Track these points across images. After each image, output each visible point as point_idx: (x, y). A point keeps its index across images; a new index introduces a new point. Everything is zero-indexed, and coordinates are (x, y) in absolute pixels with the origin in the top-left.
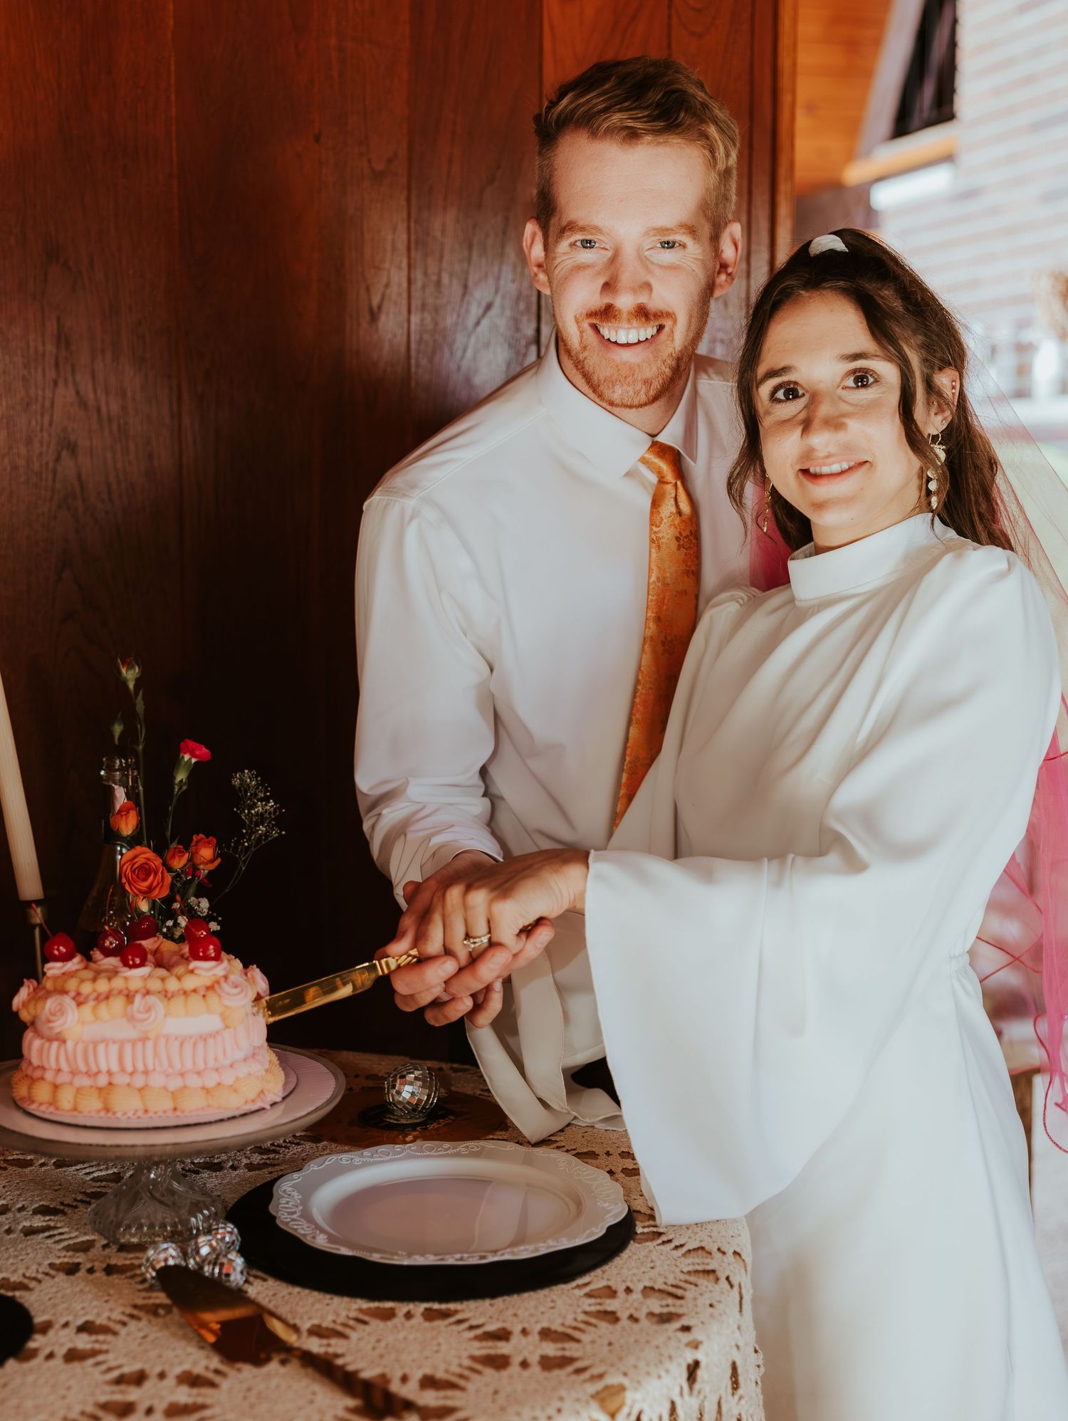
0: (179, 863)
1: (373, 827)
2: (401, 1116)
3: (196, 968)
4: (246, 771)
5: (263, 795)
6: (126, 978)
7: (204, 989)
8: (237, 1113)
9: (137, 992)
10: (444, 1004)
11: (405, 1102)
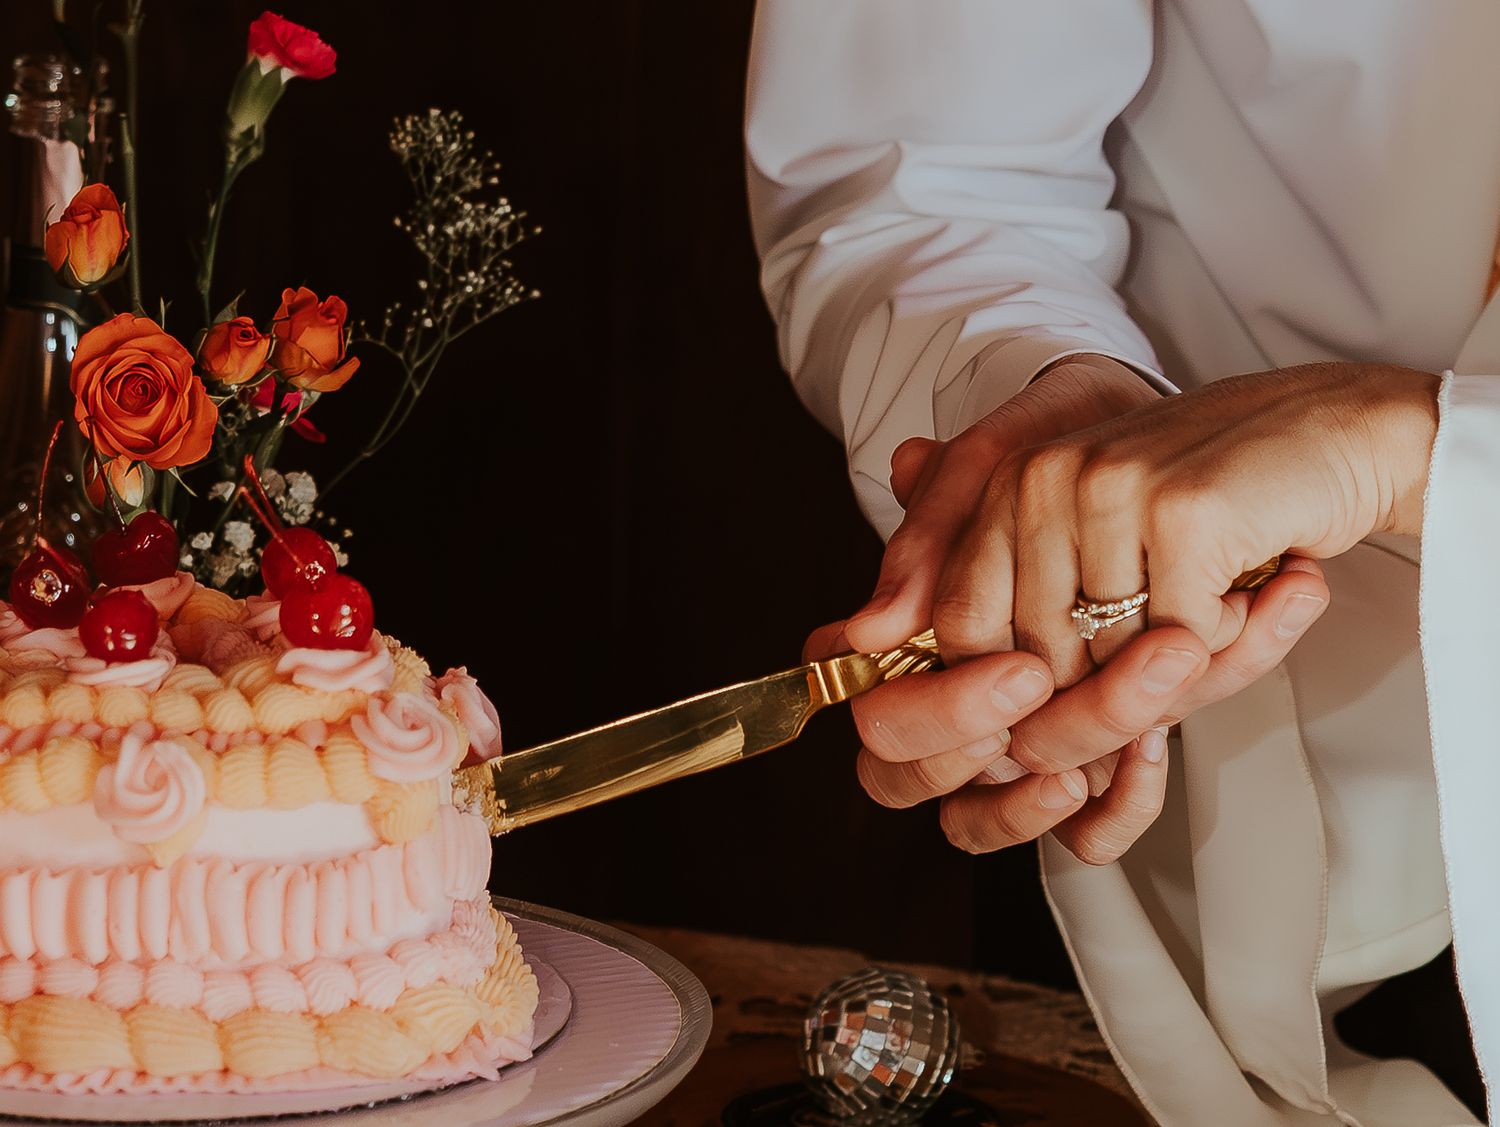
0: (241, 366)
1: (792, 280)
2: (849, 1116)
3: (300, 667)
4: (435, 112)
5: (477, 184)
6: (95, 691)
7: (321, 730)
8: (403, 1090)
9: (125, 730)
10: (1002, 790)
11: (862, 1078)
